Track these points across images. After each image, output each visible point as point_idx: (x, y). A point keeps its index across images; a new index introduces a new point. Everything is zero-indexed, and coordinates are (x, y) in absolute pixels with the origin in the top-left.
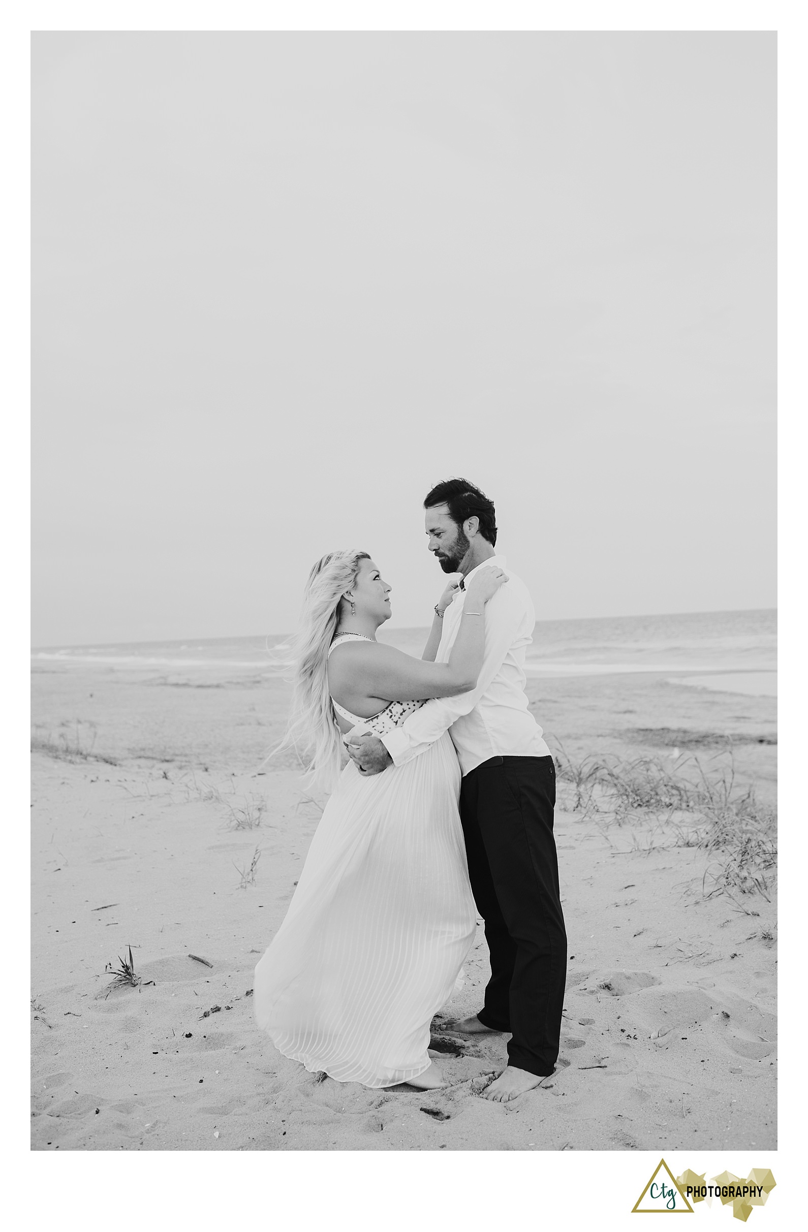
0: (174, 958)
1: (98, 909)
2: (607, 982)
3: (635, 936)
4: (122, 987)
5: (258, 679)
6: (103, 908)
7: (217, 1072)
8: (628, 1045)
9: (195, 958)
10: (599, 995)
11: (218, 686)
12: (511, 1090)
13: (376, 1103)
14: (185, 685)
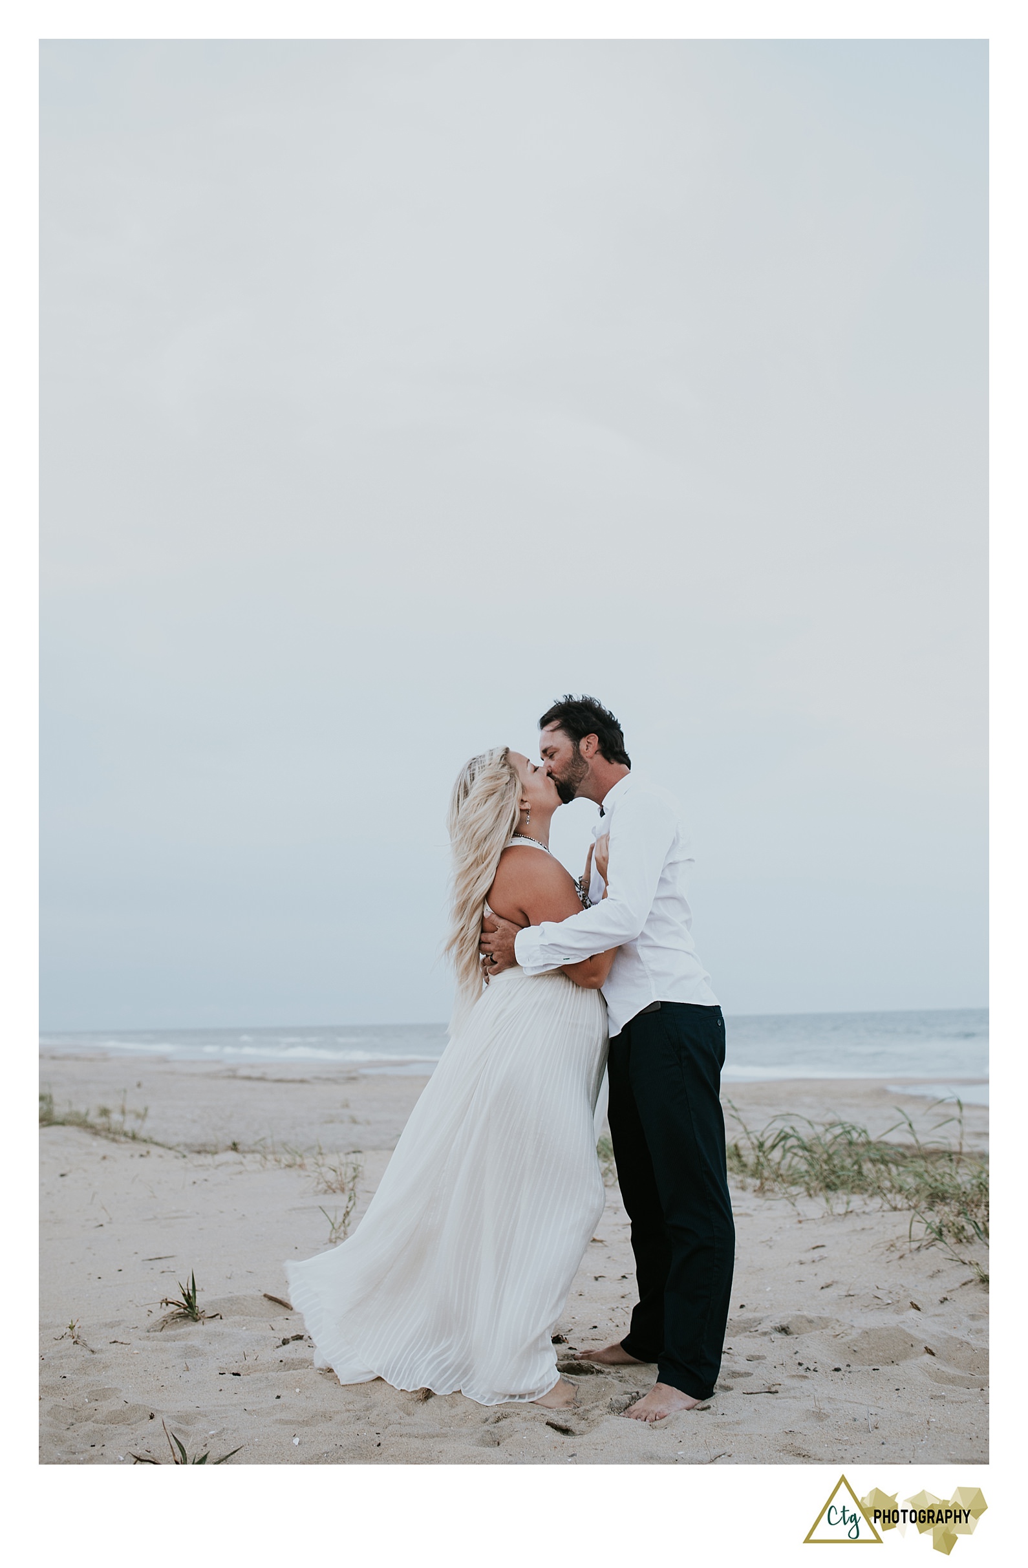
0: (245, 1296)
1: (151, 1260)
2: (784, 1324)
3: (822, 1288)
4: (180, 1321)
5: (353, 1074)
6: (156, 1259)
7: (298, 1390)
8: (806, 1377)
9: (271, 1299)
10: (772, 1336)
11: (302, 1081)
12: (659, 1409)
13: (491, 1420)
14: (261, 1079)
